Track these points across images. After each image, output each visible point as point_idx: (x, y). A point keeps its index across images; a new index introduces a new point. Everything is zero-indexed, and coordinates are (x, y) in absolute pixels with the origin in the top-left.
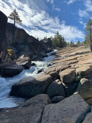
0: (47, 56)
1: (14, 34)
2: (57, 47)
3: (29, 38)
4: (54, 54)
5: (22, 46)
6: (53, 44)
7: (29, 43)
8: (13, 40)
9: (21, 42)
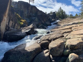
0: (50, 25)
1: (28, 9)
2: (60, 19)
3: (39, 12)
4: (56, 23)
5: (34, 18)
6: (57, 16)
7: (38, 16)
8: (27, 14)
9: (33, 15)
